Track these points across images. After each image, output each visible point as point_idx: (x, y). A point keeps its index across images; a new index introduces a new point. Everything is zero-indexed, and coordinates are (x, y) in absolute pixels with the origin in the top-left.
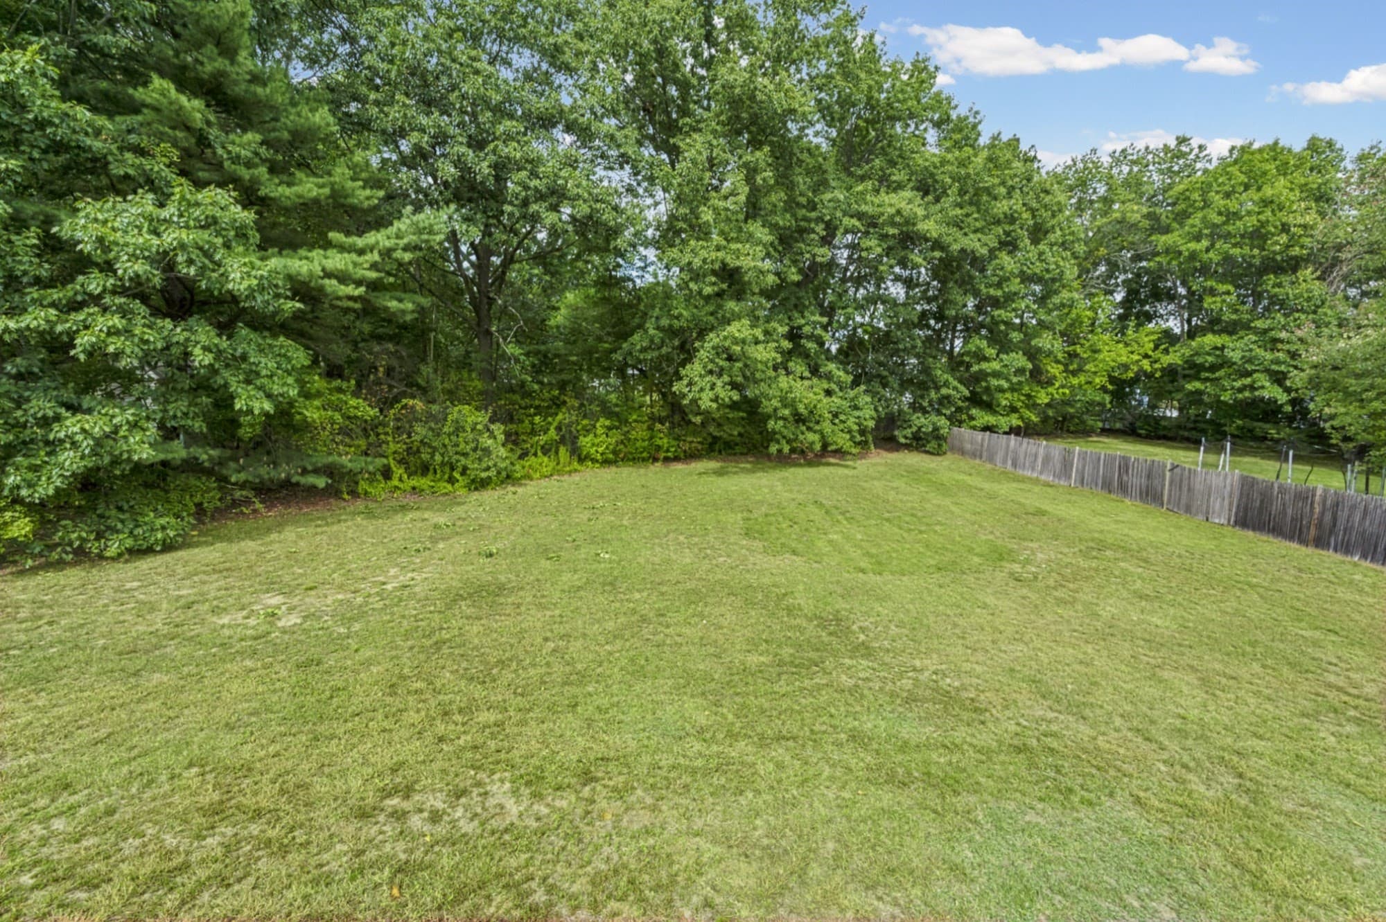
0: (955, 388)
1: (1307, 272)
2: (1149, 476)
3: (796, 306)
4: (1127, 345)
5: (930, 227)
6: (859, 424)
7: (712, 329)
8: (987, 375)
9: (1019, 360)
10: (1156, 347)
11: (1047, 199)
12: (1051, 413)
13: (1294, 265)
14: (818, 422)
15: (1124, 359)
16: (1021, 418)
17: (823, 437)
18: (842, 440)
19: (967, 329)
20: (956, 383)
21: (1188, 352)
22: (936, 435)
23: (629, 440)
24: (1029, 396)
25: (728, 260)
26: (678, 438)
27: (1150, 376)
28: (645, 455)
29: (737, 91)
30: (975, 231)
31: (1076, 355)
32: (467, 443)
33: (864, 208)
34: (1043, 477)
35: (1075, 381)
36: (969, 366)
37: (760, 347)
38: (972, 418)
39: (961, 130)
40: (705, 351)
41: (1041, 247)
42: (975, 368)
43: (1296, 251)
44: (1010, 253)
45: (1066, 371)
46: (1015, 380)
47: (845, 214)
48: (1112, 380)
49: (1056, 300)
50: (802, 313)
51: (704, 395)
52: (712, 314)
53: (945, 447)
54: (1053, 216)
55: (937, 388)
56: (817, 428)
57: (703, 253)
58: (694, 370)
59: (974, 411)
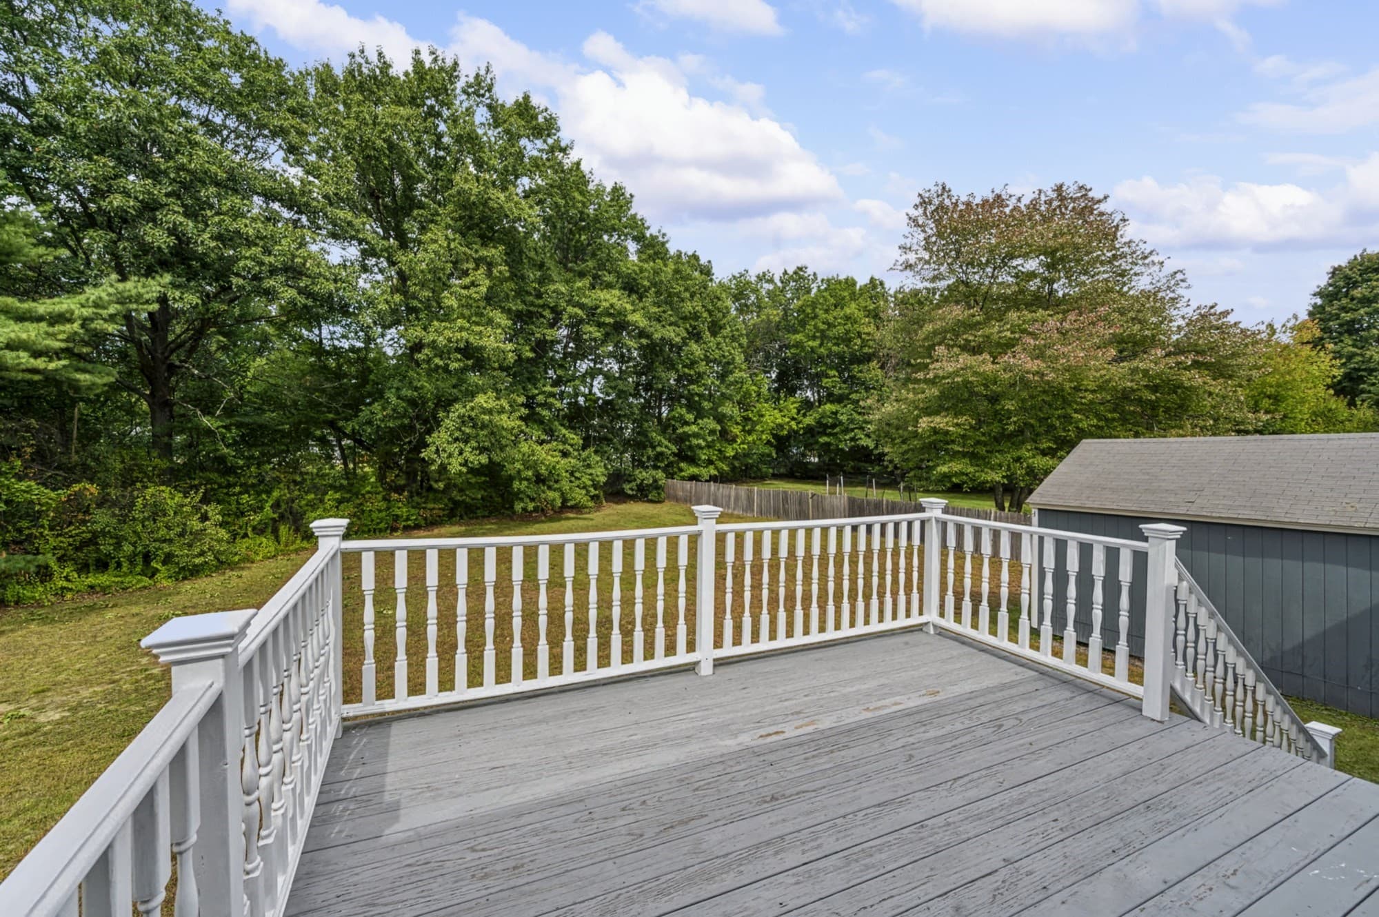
0: (666, 447)
1: (874, 364)
2: (800, 503)
3: (529, 380)
4: (781, 411)
5: (637, 318)
6: (592, 480)
7: (456, 400)
8: (689, 436)
9: (711, 424)
10: (798, 413)
11: (720, 303)
12: (737, 464)
13: (868, 358)
14: (557, 482)
15: (779, 421)
16: (716, 468)
17: (563, 495)
18: (579, 496)
19: (670, 399)
20: (666, 443)
21: (817, 416)
22: (656, 486)
23: (363, 512)
24: (720, 451)
25: (472, 339)
26: (417, 506)
27: (796, 432)
28: (382, 525)
29: (472, 198)
30: (670, 325)
31: (750, 419)
32: (169, 528)
33: (583, 300)
34: (736, 512)
35: (750, 439)
36: (675, 429)
37: (504, 417)
38: (681, 470)
39: (653, 246)
40: (450, 421)
41: (719, 339)
42: (680, 431)
43: (866, 350)
44: (697, 342)
45: (743, 430)
46: (710, 439)
47: (569, 302)
48: (775, 436)
49: (731, 378)
50: (535, 384)
51: (453, 460)
52: (454, 387)
53: (663, 495)
54: (724, 316)
55: (654, 448)
56: (556, 486)
57: (448, 333)
58: (439, 438)
59: (682, 465)
